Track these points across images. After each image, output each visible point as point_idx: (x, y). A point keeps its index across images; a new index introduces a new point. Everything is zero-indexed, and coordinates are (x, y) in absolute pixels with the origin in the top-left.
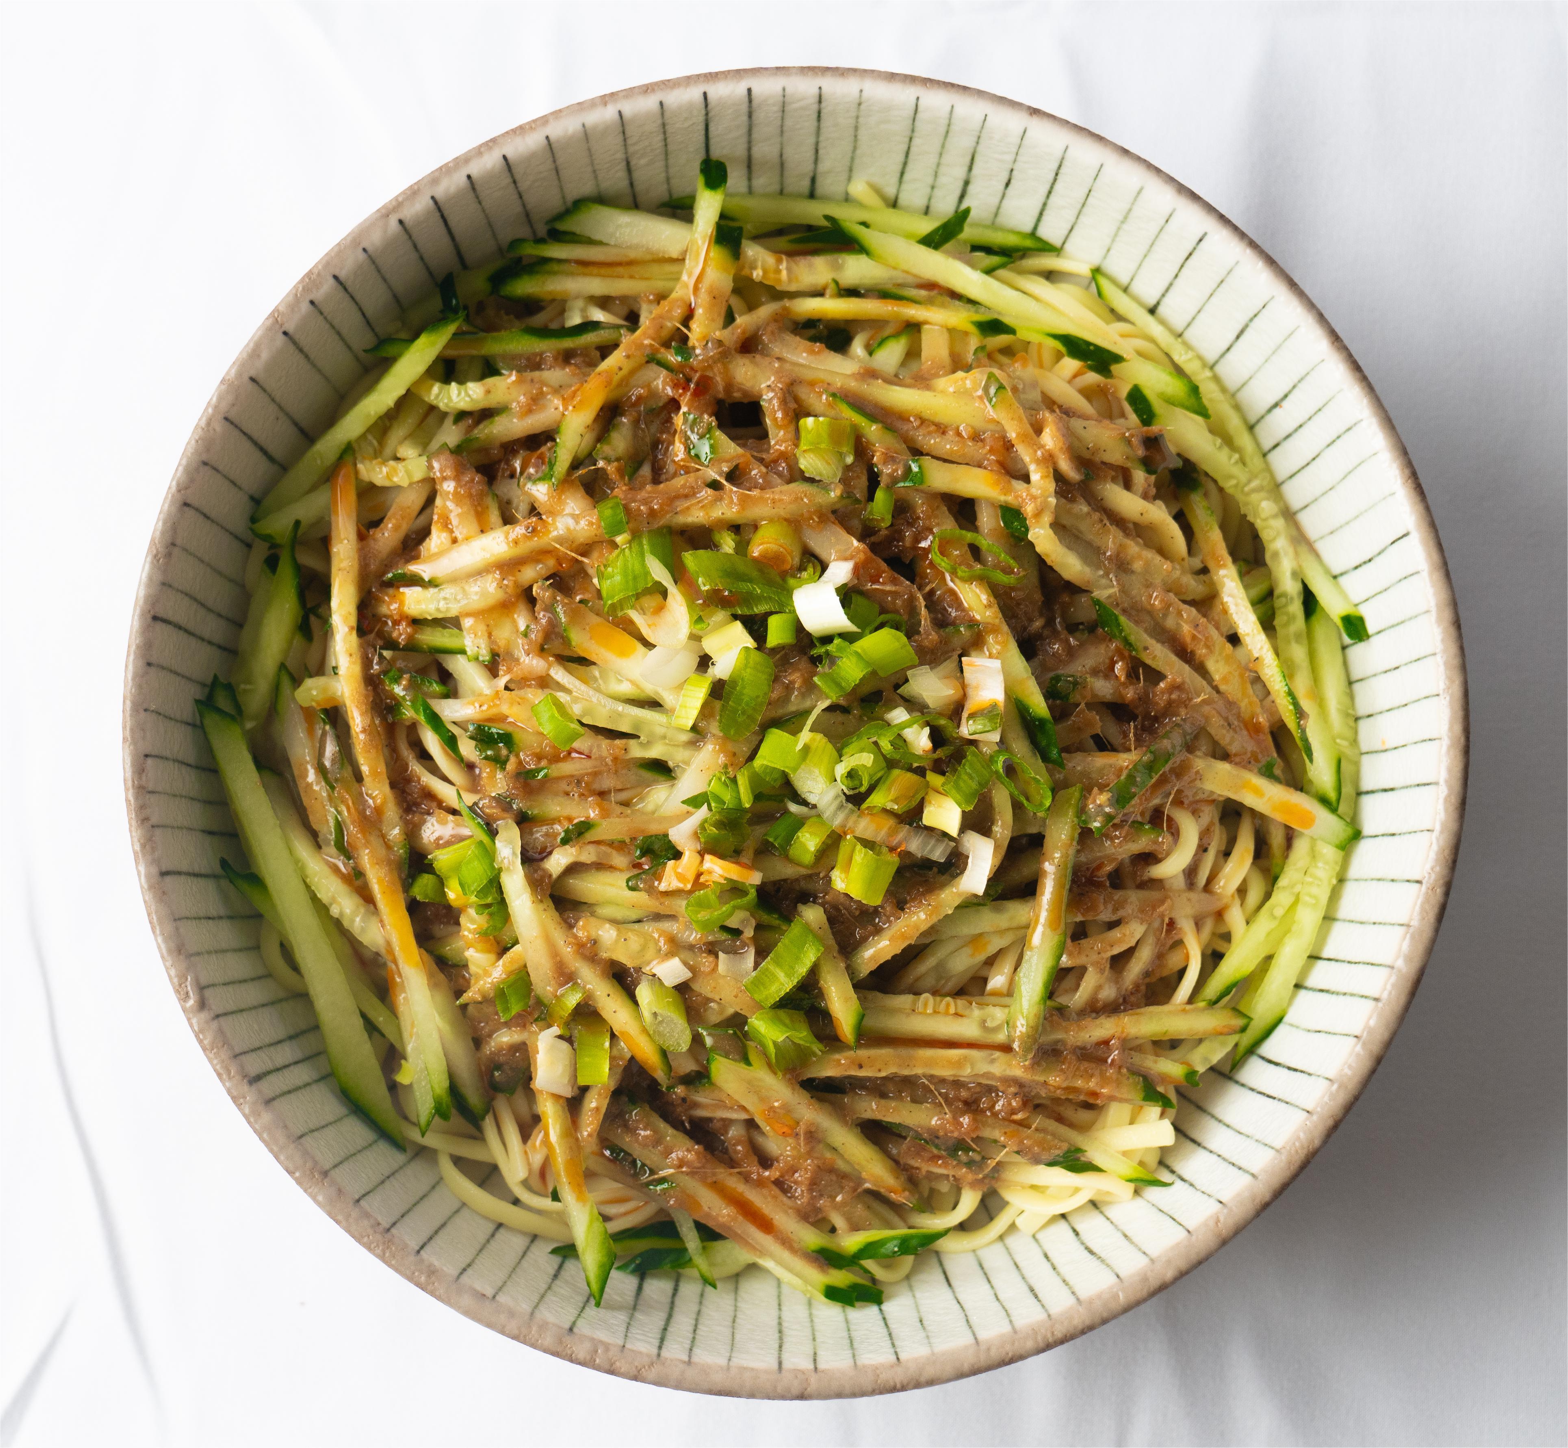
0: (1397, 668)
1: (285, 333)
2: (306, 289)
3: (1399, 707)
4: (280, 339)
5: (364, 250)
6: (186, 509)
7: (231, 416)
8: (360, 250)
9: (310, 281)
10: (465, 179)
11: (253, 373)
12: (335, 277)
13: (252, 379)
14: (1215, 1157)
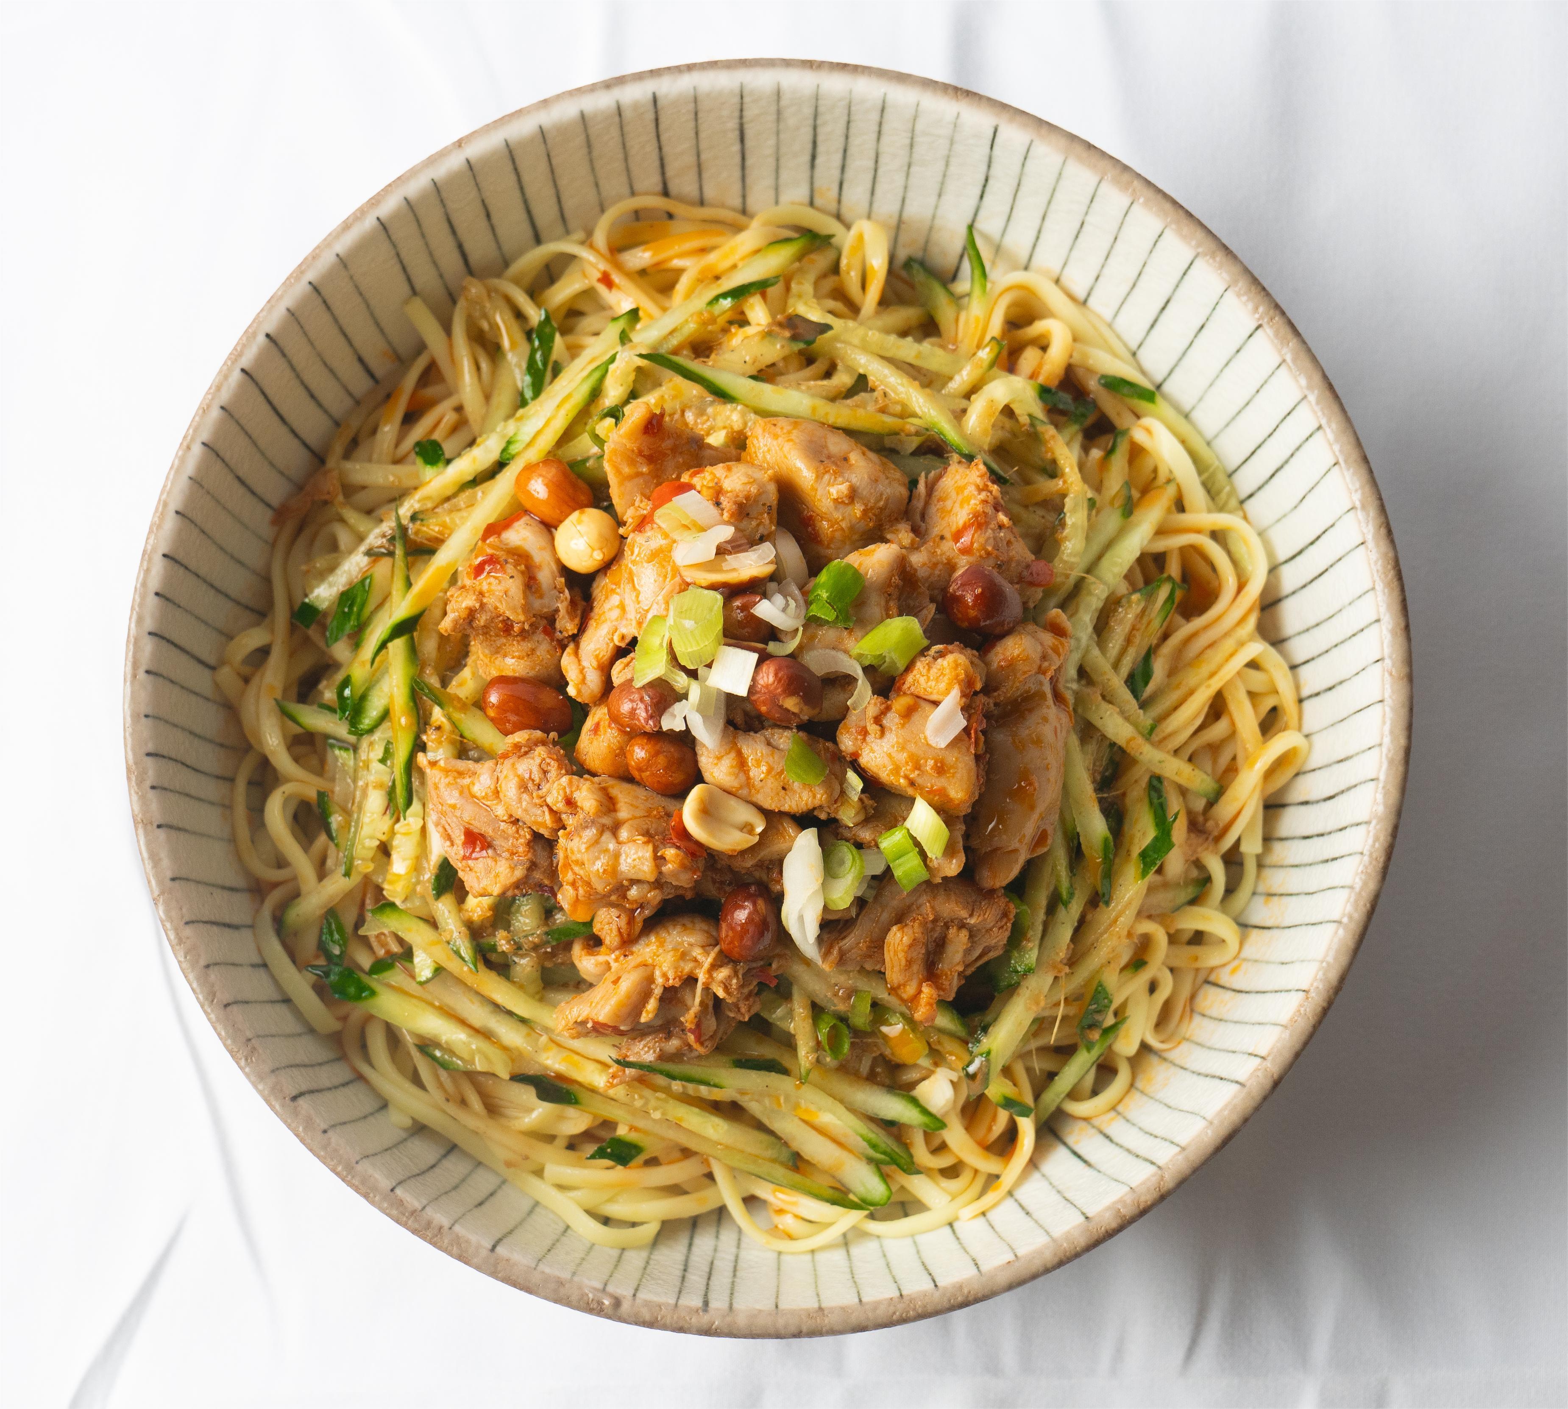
0: (1083, 224)
1: (159, 826)
2: (140, 782)
3: (1112, 247)
4: (162, 834)
5: (146, 716)
6: (229, 1008)
7: (187, 919)
8: (144, 720)
9: (136, 774)
10: (156, 598)
11: (169, 874)
12: (148, 754)
13: (173, 879)
14: (1335, 650)
